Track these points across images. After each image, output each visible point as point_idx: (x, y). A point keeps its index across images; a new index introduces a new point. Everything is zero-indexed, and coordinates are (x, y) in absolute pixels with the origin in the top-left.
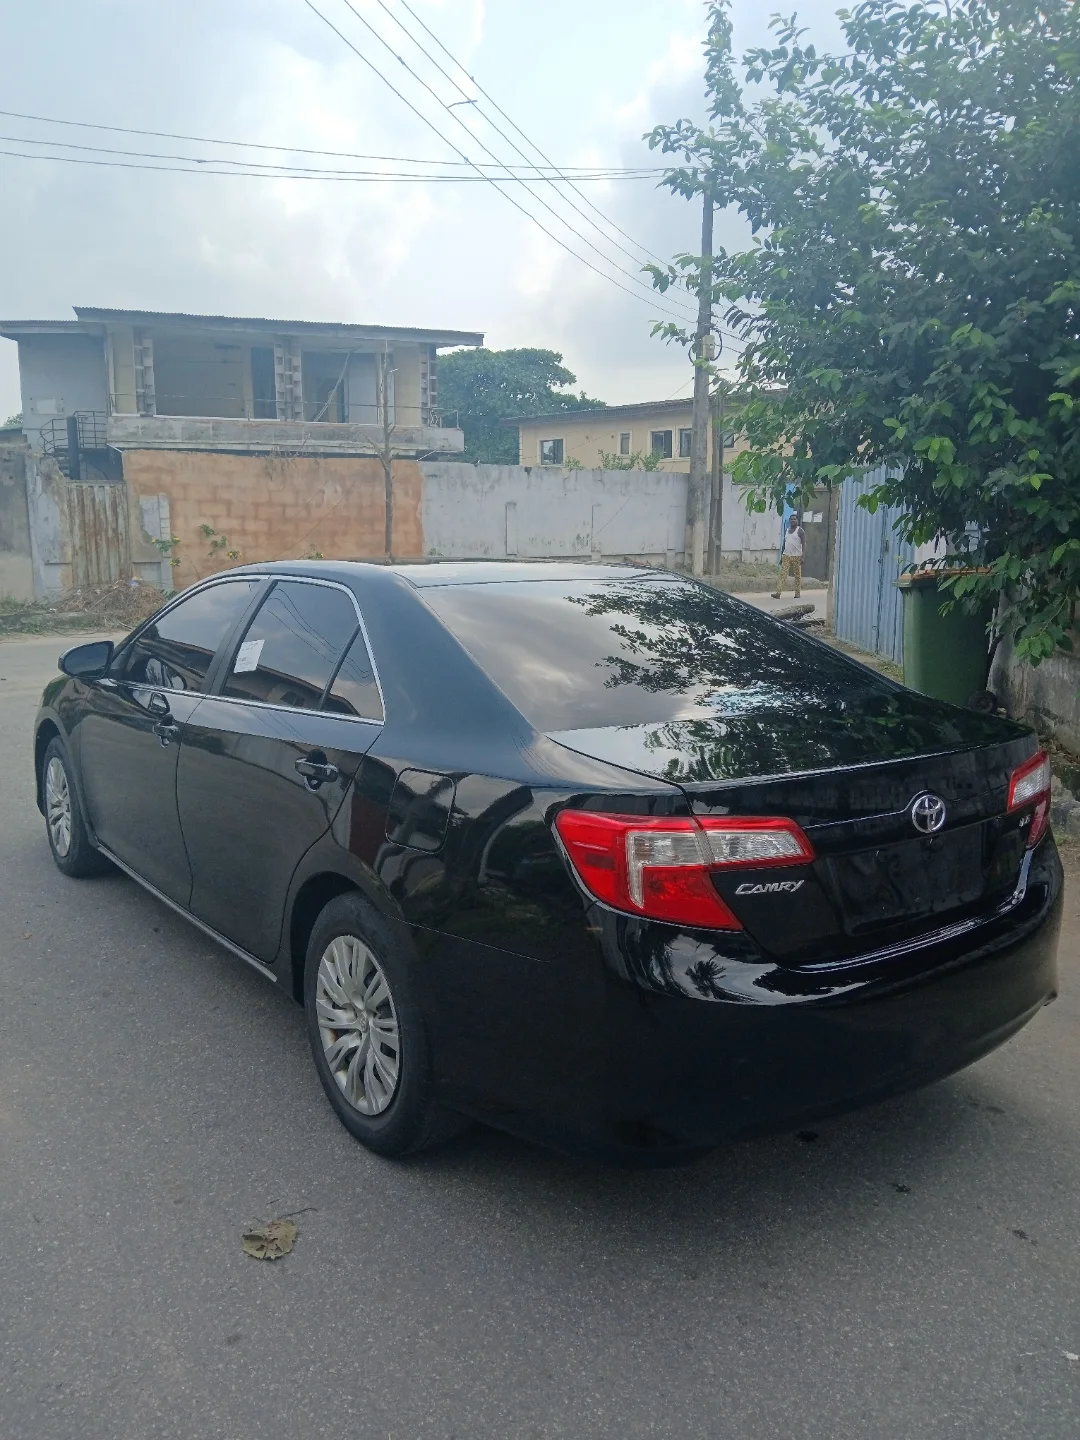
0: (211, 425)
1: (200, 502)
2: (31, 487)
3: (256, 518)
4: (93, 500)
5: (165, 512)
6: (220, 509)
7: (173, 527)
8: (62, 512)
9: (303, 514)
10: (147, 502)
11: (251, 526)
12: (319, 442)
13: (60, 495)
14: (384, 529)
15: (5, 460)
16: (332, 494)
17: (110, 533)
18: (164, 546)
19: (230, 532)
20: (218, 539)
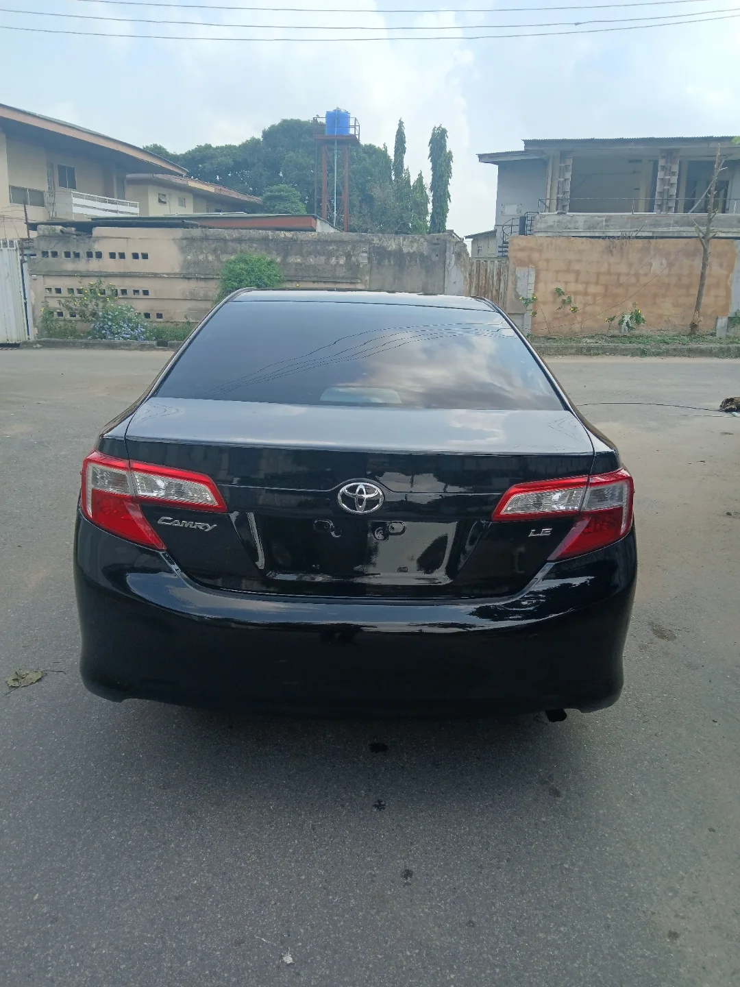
0: (604, 219)
1: (557, 272)
2: (448, 262)
3: (597, 283)
4: (486, 270)
5: (532, 279)
6: (571, 277)
7: (536, 289)
8: (465, 277)
9: (633, 280)
10: (520, 272)
11: (592, 289)
12: (682, 229)
13: (465, 266)
14: (696, 293)
15: (435, 244)
16: (657, 265)
17: (494, 292)
18: (527, 302)
19: (576, 293)
20: (565, 298)
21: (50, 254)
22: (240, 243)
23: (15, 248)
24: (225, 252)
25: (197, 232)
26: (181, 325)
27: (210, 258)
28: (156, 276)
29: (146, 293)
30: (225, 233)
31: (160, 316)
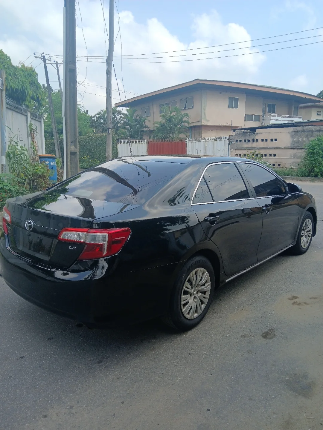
21: (239, 141)
22: (320, 132)
23: (227, 139)
24: (311, 136)
25: (299, 128)
26: (288, 169)
27: (305, 139)
28: (279, 148)
29: (275, 155)
30: (313, 128)
31: (279, 165)
